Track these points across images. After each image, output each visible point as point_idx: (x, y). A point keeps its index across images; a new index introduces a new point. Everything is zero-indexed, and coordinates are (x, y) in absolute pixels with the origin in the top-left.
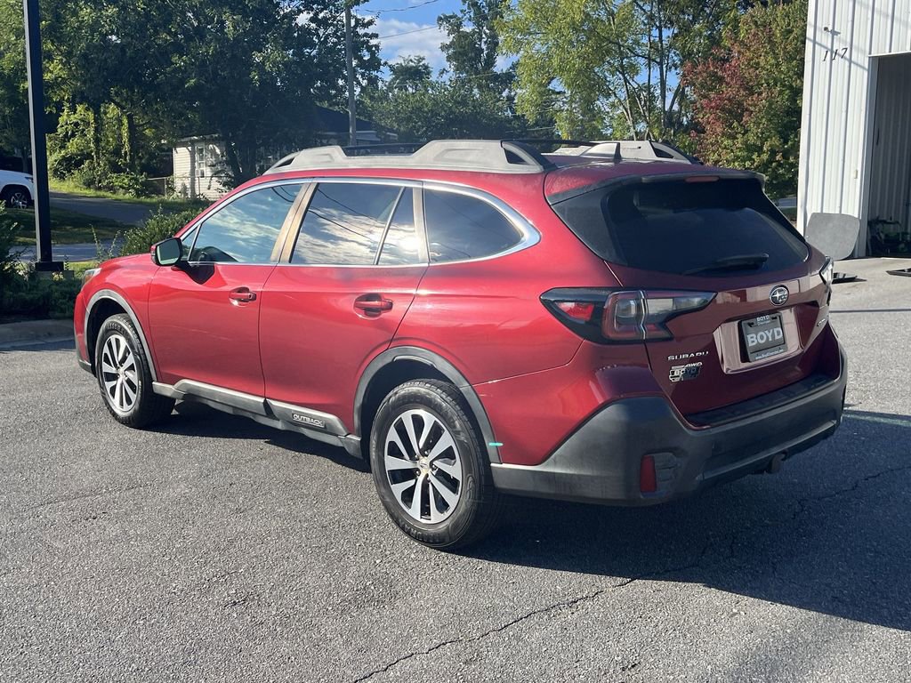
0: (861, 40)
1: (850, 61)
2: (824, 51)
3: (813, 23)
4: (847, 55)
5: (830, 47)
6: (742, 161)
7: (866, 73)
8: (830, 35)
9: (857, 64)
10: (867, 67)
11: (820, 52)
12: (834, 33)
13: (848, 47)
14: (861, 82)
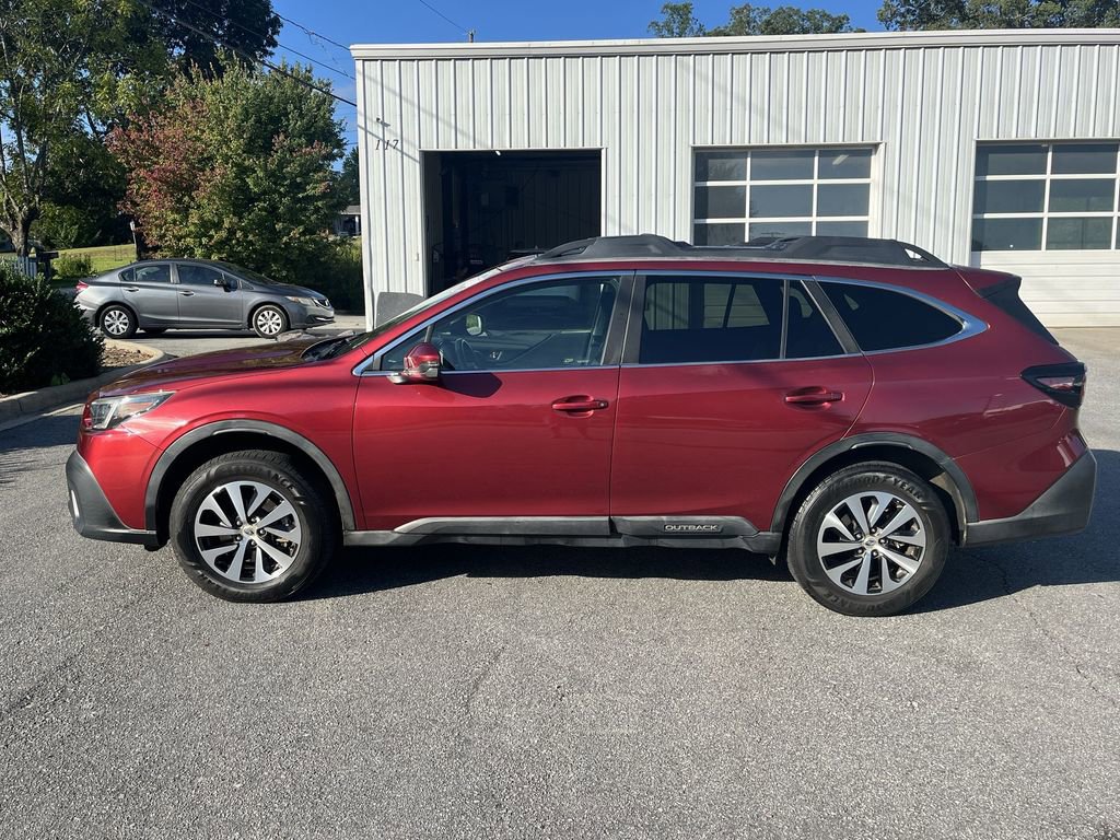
0: (411, 133)
1: (402, 153)
2: (376, 140)
3: (363, 111)
4: (399, 146)
5: (381, 136)
6: (195, 237)
7: (418, 165)
8: (381, 126)
9: (409, 157)
10: (418, 159)
11: (372, 142)
12: (385, 125)
13: (399, 139)
14: (414, 174)
